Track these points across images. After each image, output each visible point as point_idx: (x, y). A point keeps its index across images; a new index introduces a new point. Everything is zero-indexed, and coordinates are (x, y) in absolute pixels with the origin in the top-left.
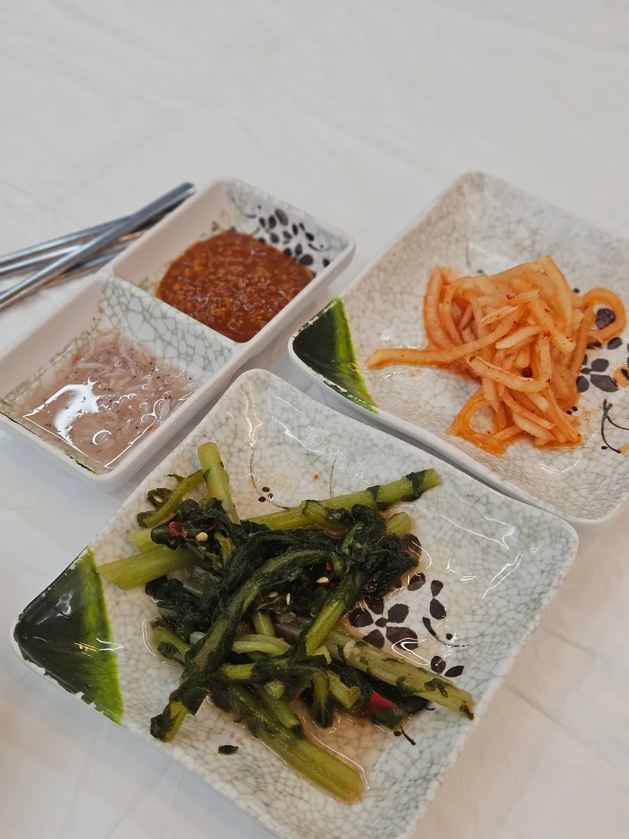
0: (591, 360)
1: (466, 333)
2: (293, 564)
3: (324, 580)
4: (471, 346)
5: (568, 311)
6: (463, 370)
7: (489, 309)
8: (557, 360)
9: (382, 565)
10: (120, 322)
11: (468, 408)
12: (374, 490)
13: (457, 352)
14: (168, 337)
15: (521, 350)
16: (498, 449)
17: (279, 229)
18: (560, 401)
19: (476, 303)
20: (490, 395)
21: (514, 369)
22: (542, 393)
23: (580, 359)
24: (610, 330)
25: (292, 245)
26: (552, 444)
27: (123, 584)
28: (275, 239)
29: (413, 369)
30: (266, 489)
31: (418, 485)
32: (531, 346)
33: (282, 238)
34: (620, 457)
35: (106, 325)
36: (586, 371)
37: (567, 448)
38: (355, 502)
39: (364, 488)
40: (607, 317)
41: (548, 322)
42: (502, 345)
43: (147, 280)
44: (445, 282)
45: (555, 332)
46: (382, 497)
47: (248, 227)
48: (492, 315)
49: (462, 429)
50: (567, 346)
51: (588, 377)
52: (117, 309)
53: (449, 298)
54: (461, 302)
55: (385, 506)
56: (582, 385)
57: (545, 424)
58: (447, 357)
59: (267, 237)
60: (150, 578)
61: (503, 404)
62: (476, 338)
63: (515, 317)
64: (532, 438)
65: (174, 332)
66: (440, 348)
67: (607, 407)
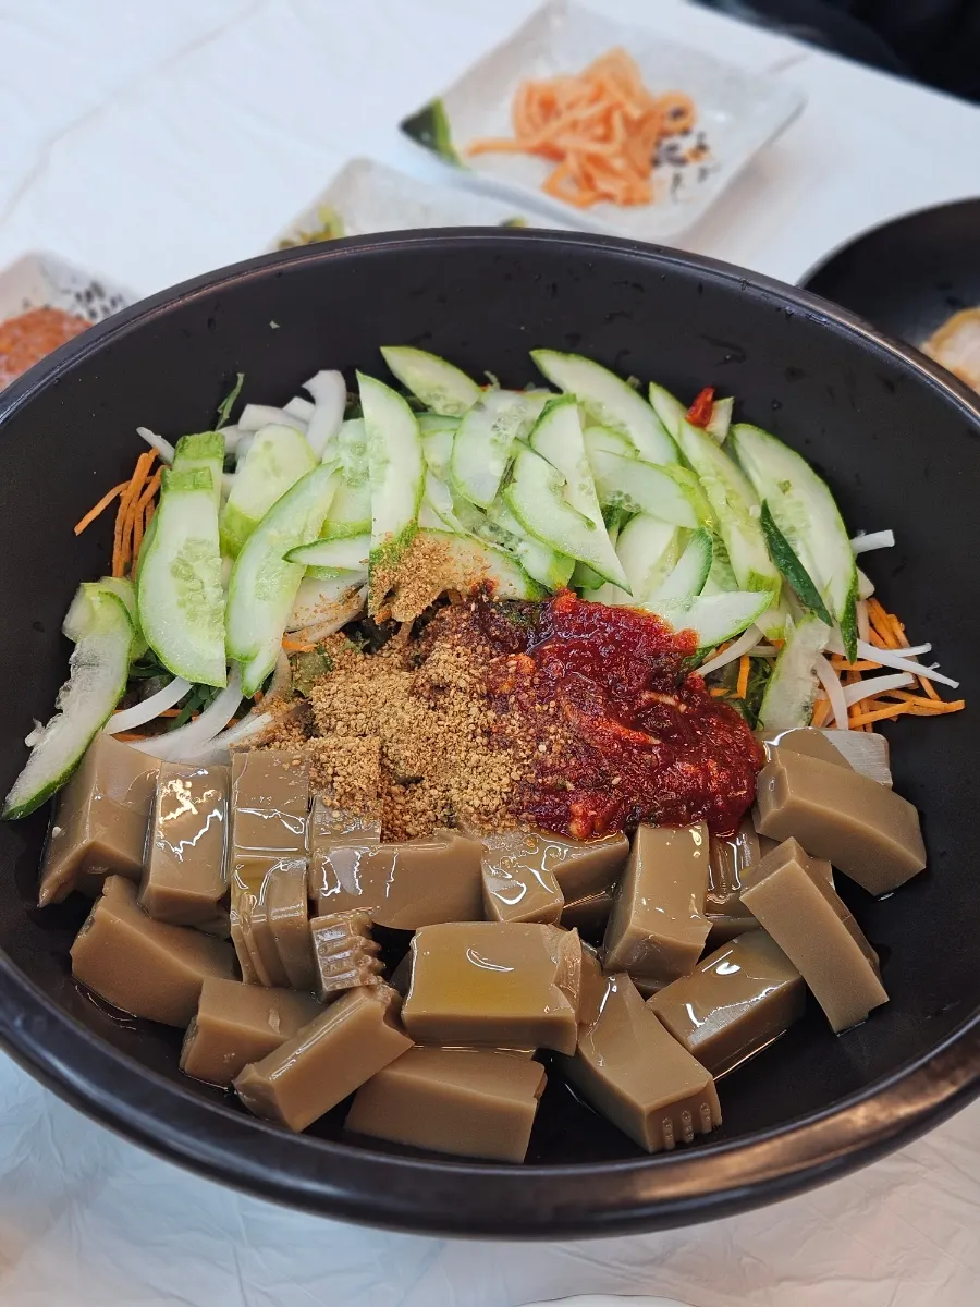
0: (665, 144)
4: (555, 127)
11: (555, 177)
13: (543, 135)
16: (583, 205)
17: (96, 304)
18: (636, 169)
19: (561, 102)
20: (574, 166)
21: (594, 138)
22: (617, 158)
24: (681, 123)
28: (92, 314)
32: (607, 116)
33: (100, 313)
36: (660, 153)
37: (640, 205)
40: (680, 113)
47: (64, 304)
49: (551, 189)
51: (662, 157)
53: (536, 102)
54: (547, 103)
56: (655, 163)
57: (623, 186)
58: (535, 141)
59: (84, 313)
61: (584, 169)
63: (592, 94)
64: (612, 199)
66: (529, 136)
67: (677, 177)
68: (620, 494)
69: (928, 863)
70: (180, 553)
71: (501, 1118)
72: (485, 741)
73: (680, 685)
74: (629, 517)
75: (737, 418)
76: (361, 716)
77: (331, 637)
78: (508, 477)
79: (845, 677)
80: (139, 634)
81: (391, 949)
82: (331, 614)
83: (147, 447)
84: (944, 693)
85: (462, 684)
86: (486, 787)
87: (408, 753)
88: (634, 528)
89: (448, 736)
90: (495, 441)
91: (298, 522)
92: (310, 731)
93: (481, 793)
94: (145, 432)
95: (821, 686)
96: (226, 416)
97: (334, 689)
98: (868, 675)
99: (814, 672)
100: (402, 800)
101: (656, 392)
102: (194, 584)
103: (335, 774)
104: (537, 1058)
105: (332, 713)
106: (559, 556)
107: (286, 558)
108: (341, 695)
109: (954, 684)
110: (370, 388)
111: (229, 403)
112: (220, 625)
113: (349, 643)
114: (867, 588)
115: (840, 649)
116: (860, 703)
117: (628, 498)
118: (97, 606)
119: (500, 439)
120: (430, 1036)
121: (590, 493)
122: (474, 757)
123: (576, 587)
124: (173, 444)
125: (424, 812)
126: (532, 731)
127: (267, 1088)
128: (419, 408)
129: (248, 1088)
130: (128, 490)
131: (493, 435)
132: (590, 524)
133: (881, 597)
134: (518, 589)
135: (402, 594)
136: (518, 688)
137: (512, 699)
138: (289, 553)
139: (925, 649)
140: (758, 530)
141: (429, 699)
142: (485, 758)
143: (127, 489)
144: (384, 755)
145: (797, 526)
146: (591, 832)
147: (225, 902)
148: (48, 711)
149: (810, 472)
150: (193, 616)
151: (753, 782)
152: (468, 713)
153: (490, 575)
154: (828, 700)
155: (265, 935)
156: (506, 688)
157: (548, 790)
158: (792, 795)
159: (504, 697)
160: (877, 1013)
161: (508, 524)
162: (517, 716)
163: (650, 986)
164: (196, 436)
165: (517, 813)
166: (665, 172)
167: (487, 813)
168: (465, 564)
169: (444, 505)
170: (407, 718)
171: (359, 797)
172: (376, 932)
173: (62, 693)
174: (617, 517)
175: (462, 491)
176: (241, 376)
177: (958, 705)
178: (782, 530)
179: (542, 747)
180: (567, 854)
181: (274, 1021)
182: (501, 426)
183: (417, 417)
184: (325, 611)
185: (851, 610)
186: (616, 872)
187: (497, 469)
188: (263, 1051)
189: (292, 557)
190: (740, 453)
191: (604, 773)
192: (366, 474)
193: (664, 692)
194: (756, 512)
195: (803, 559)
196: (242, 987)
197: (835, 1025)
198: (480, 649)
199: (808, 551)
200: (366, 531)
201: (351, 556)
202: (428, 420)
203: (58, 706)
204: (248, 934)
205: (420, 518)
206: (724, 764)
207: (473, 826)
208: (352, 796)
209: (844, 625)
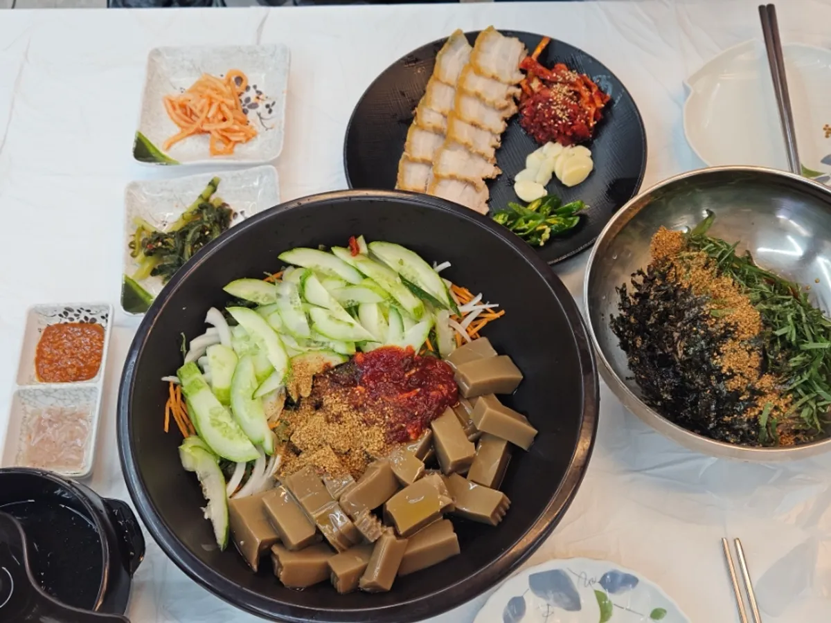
0: (243, 100)
1: (193, 117)
2: (195, 233)
3: (207, 233)
4: (198, 122)
5: (224, 89)
6: (201, 132)
7: (197, 104)
8: (231, 109)
9: (221, 218)
10: (35, 403)
11: (212, 144)
12: (201, 196)
13: (195, 127)
14: (62, 397)
15: (217, 113)
16: (231, 152)
17: (71, 315)
18: (241, 122)
19: (190, 105)
20: (216, 135)
21: (219, 121)
22: (234, 124)
23: (239, 102)
24: (243, 85)
25: (82, 318)
26: (248, 139)
27: (143, 278)
28: (72, 319)
29: (182, 141)
30: (163, 222)
31: (213, 185)
32: (219, 109)
33: (75, 318)
34: (273, 130)
35: (30, 409)
36: (244, 105)
37: (253, 138)
38: (197, 204)
39: (196, 198)
40: (239, 80)
41: (220, 98)
42: (210, 115)
43: (30, 376)
44: (171, 102)
45: (225, 100)
46: (205, 197)
47: (56, 321)
48: (199, 106)
49: (214, 152)
50: (231, 102)
51: (246, 107)
52: (31, 399)
53: (177, 107)
54: (183, 106)
55: (207, 200)
56: (245, 112)
57: (242, 134)
58: (192, 130)
59: (68, 321)
60: (150, 271)
61: (223, 136)
62: (198, 117)
63: (208, 102)
64: (240, 142)
65: (65, 394)
66: (187, 128)
67: (259, 115)
68: (349, 301)
69: (523, 374)
70: (210, 417)
71: (448, 544)
72: (365, 425)
73: (413, 363)
74: (357, 308)
75: (368, 241)
76: (315, 439)
77: (282, 414)
78: (310, 321)
79: (459, 321)
80: (215, 454)
81: (380, 513)
82: (278, 407)
83: (168, 383)
84: (496, 310)
85: (345, 409)
86: (376, 441)
87: (342, 445)
88: (361, 310)
89: (352, 431)
90: (295, 308)
91: (246, 381)
92: (298, 453)
93: (376, 444)
94: (165, 379)
95: (454, 329)
96: (185, 351)
97: (298, 434)
98: (466, 316)
99: (449, 326)
100: (348, 460)
101: (335, 250)
102: (224, 426)
103: (325, 467)
104: (444, 518)
105: (303, 443)
106: (347, 343)
107: (253, 399)
108: (302, 435)
109: (497, 305)
110: (235, 312)
111: (184, 346)
112: (243, 435)
113: (289, 412)
114: (449, 284)
115: (453, 313)
116: (469, 326)
117: (353, 301)
118: (193, 454)
119: (296, 306)
120: (411, 534)
121: (341, 310)
122: (365, 433)
123: (358, 349)
124: (176, 375)
125: (358, 460)
126: (379, 413)
127: (374, 583)
128: (253, 306)
129: (366, 587)
130: (172, 404)
131: (293, 306)
132: (351, 325)
133: (455, 282)
134: (339, 360)
135: (301, 386)
136: (365, 400)
137: (365, 405)
138: (253, 396)
139: (480, 297)
140: (404, 287)
141: (336, 421)
142: (369, 431)
143: (171, 402)
144: (333, 449)
145: (415, 276)
146: (418, 434)
147: (318, 531)
148: (205, 502)
149: (405, 249)
150: (231, 438)
151: (455, 382)
152: (353, 418)
153: (326, 361)
154: (459, 333)
155: (341, 537)
156: (361, 402)
157: (397, 431)
158: (472, 382)
159: (361, 406)
160: (536, 437)
161: (321, 339)
162: (370, 410)
163: (464, 471)
164: (182, 367)
165: (391, 443)
166: (252, 115)
167: (381, 450)
168: (315, 361)
169: (295, 345)
170: (334, 432)
171: (337, 470)
172: (373, 512)
173: (204, 493)
174: (353, 310)
175: (297, 335)
176: (182, 334)
177: (502, 312)
178: (410, 280)
179: (387, 417)
180: (415, 447)
181: (359, 560)
182: (293, 300)
183: (254, 310)
184: (275, 406)
185: (451, 299)
186: (432, 441)
187: (304, 320)
188: (362, 572)
189: (255, 397)
190: (377, 255)
191: (412, 414)
192: (256, 346)
193: (411, 369)
194: (399, 280)
195: (424, 288)
196: (339, 556)
197: (525, 447)
198: (340, 391)
199: (424, 284)
200: (273, 370)
201: (274, 384)
202: (260, 309)
203: (206, 498)
204: (336, 540)
205: (289, 354)
206: (443, 383)
207: (380, 457)
208: (335, 471)
209: (451, 306)
